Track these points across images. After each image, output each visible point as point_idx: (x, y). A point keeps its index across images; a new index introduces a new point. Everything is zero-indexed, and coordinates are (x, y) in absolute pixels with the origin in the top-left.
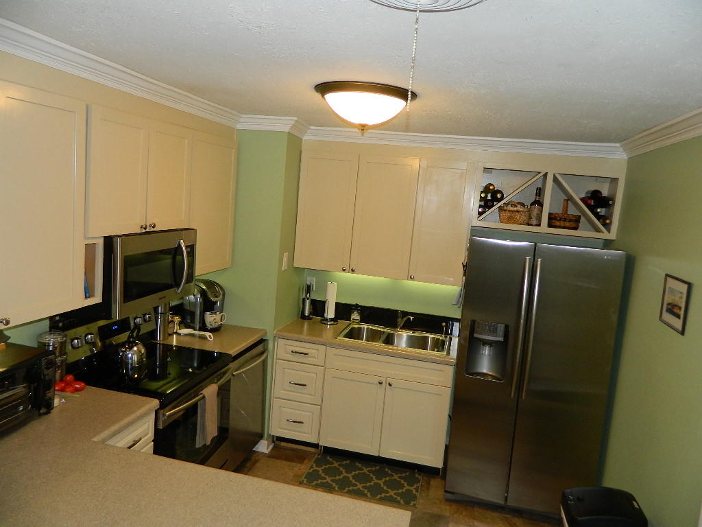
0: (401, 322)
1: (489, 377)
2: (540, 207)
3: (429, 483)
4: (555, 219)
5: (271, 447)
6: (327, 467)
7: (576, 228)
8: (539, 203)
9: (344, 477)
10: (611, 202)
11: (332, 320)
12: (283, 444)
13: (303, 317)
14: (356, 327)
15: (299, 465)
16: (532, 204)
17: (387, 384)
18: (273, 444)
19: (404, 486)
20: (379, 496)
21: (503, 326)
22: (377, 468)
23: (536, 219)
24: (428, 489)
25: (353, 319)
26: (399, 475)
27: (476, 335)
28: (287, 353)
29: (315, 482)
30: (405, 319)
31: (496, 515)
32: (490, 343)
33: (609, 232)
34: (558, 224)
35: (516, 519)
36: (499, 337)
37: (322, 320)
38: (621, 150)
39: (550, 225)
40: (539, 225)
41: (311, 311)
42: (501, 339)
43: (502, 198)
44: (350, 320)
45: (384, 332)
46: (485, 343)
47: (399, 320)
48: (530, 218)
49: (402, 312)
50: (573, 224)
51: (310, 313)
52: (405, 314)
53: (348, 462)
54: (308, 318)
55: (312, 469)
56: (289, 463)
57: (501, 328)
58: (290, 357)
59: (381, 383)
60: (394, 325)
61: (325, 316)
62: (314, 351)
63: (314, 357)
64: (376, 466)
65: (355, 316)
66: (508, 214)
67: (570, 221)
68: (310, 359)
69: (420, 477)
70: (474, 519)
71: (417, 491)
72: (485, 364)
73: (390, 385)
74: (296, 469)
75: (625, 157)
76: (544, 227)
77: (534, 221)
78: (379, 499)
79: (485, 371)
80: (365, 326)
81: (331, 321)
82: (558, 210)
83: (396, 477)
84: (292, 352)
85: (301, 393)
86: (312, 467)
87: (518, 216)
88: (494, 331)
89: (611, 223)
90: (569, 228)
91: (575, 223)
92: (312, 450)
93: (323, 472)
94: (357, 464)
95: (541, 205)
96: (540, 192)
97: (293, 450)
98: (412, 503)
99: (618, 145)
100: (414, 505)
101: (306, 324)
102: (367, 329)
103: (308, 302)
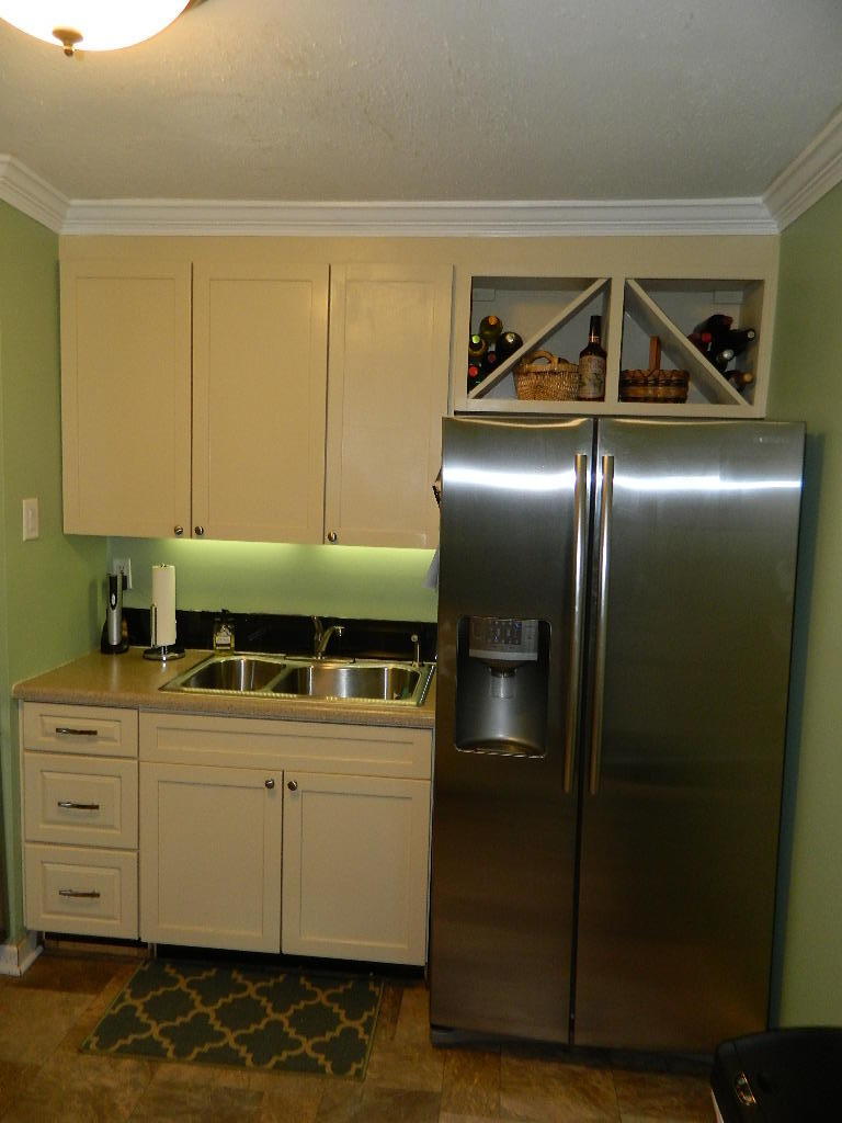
0: (323, 640)
1: (512, 748)
2: (600, 359)
3: (397, 1004)
4: (635, 383)
5: (32, 956)
6: (160, 992)
7: (681, 399)
8: (597, 350)
9: (197, 1016)
10: (750, 335)
11: (170, 649)
12: (64, 945)
13: (106, 648)
14: (223, 660)
15: (92, 997)
16: (583, 354)
17: (286, 787)
18: (40, 948)
19: (339, 1022)
20: (273, 1062)
21: (534, 622)
22: (281, 978)
23: (595, 385)
24: (395, 1021)
25: (218, 645)
26: (330, 991)
27: (473, 653)
28: (46, 734)
29: (120, 1042)
30: (328, 633)
31: (551, 1068)
32: (509, 669)
33: (751, 402)
34: (641, 392)
35: (598, 1074)
36: (529, 651)
37: (146, 652)
38: (765, 212)
39: (624, 397)
40: (601, 399)
41: (125, 633)
42: (532, 656)
43: (518, 343)
44: (211, 648)
45: (285, 666)
46: (499, 668)
47: (318, 637)
48: (581, 384)
49: (321, 619)
50: (673, 392)
51: (123, 640)
52: (328, 622)
53: (213, 972)
54: (119, 650)
55: (120, 1006)
56: (64, 995)
57: (530, 628)
58: (53, 742)
59: (270, 786)
60: (308, 649)
61: (153, 642)
62: (111, 725)
63: (111, 739)
64: (277, 976)
65: (224, 637)
66: (534, 379)
67: (668, 383)
68: (101, 743)
69: (377, 991)
70: (501, 1089)
71: (367, 1031)
72: (501, 721)
73: (292, 787)
74: (78, 1011)
75: (774, 229)
76: (612, 404)
77: (590, 391)
78: (275, 1067)
79: (501, 735)
80: (243, 659)
81: (170, 651)
82: (641, 362)
83: (322, 997)
84: (58, 730)
85: (88, 825)
86: (121, 999)
87: (554, 384)
88: (515, 639)
89: (753, 382)
90: (665, 400)
91: (678, 386)
92: (134, 952)
93: (144, 1011)
94: (234, 975)
95: (603, 354)
96: (598, 324)
97: (84, 957)
98: (354, 1066)
99: (759, 200)
100: (359, 1072)
101: (115, 666)
102: (249, 663)
103: (115, 614)
